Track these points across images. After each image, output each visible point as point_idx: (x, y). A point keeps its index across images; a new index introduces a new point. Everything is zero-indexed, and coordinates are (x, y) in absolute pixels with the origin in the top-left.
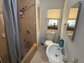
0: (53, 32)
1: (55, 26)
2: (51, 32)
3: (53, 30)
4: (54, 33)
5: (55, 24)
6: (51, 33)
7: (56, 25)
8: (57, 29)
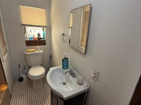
0: (39, 50)
1: (40, 39)
2: (36, 50)
3: (38, 47)
4: (41, 51)
5: (39, 35)
6: (37, 52)
7: (42, 36)
8: (45, 44)
